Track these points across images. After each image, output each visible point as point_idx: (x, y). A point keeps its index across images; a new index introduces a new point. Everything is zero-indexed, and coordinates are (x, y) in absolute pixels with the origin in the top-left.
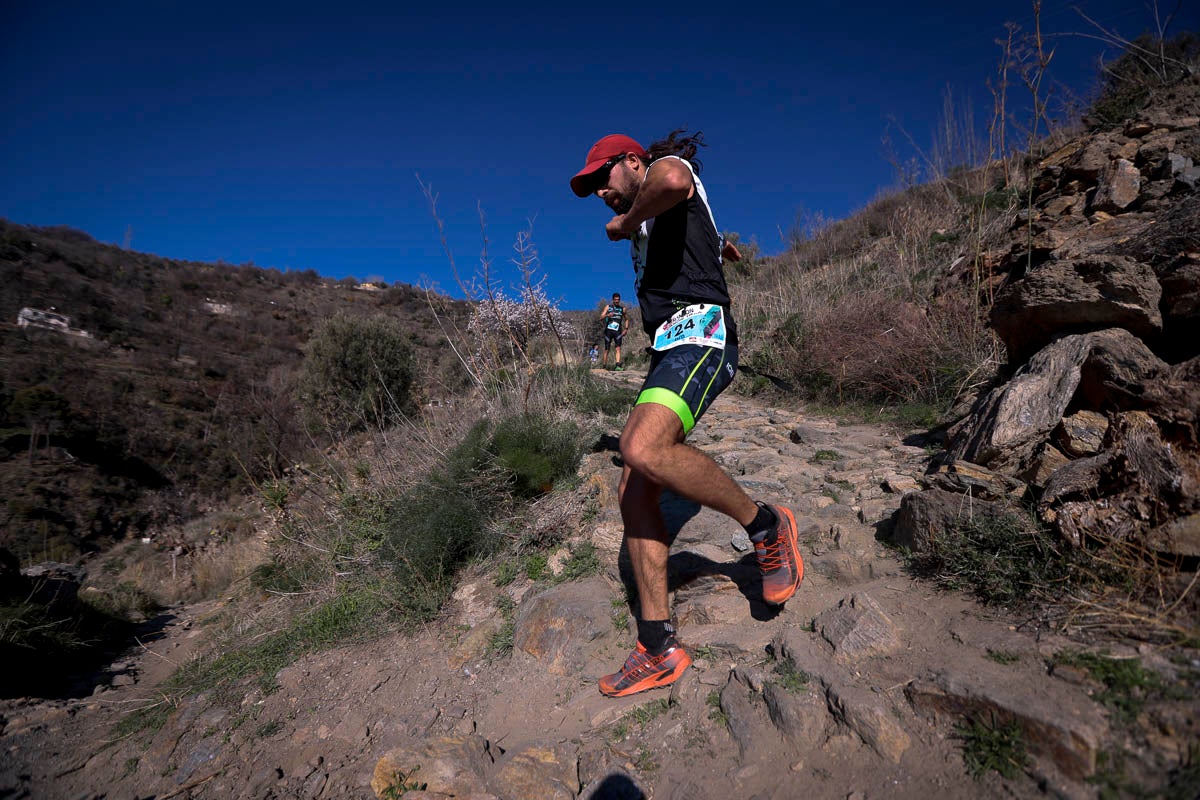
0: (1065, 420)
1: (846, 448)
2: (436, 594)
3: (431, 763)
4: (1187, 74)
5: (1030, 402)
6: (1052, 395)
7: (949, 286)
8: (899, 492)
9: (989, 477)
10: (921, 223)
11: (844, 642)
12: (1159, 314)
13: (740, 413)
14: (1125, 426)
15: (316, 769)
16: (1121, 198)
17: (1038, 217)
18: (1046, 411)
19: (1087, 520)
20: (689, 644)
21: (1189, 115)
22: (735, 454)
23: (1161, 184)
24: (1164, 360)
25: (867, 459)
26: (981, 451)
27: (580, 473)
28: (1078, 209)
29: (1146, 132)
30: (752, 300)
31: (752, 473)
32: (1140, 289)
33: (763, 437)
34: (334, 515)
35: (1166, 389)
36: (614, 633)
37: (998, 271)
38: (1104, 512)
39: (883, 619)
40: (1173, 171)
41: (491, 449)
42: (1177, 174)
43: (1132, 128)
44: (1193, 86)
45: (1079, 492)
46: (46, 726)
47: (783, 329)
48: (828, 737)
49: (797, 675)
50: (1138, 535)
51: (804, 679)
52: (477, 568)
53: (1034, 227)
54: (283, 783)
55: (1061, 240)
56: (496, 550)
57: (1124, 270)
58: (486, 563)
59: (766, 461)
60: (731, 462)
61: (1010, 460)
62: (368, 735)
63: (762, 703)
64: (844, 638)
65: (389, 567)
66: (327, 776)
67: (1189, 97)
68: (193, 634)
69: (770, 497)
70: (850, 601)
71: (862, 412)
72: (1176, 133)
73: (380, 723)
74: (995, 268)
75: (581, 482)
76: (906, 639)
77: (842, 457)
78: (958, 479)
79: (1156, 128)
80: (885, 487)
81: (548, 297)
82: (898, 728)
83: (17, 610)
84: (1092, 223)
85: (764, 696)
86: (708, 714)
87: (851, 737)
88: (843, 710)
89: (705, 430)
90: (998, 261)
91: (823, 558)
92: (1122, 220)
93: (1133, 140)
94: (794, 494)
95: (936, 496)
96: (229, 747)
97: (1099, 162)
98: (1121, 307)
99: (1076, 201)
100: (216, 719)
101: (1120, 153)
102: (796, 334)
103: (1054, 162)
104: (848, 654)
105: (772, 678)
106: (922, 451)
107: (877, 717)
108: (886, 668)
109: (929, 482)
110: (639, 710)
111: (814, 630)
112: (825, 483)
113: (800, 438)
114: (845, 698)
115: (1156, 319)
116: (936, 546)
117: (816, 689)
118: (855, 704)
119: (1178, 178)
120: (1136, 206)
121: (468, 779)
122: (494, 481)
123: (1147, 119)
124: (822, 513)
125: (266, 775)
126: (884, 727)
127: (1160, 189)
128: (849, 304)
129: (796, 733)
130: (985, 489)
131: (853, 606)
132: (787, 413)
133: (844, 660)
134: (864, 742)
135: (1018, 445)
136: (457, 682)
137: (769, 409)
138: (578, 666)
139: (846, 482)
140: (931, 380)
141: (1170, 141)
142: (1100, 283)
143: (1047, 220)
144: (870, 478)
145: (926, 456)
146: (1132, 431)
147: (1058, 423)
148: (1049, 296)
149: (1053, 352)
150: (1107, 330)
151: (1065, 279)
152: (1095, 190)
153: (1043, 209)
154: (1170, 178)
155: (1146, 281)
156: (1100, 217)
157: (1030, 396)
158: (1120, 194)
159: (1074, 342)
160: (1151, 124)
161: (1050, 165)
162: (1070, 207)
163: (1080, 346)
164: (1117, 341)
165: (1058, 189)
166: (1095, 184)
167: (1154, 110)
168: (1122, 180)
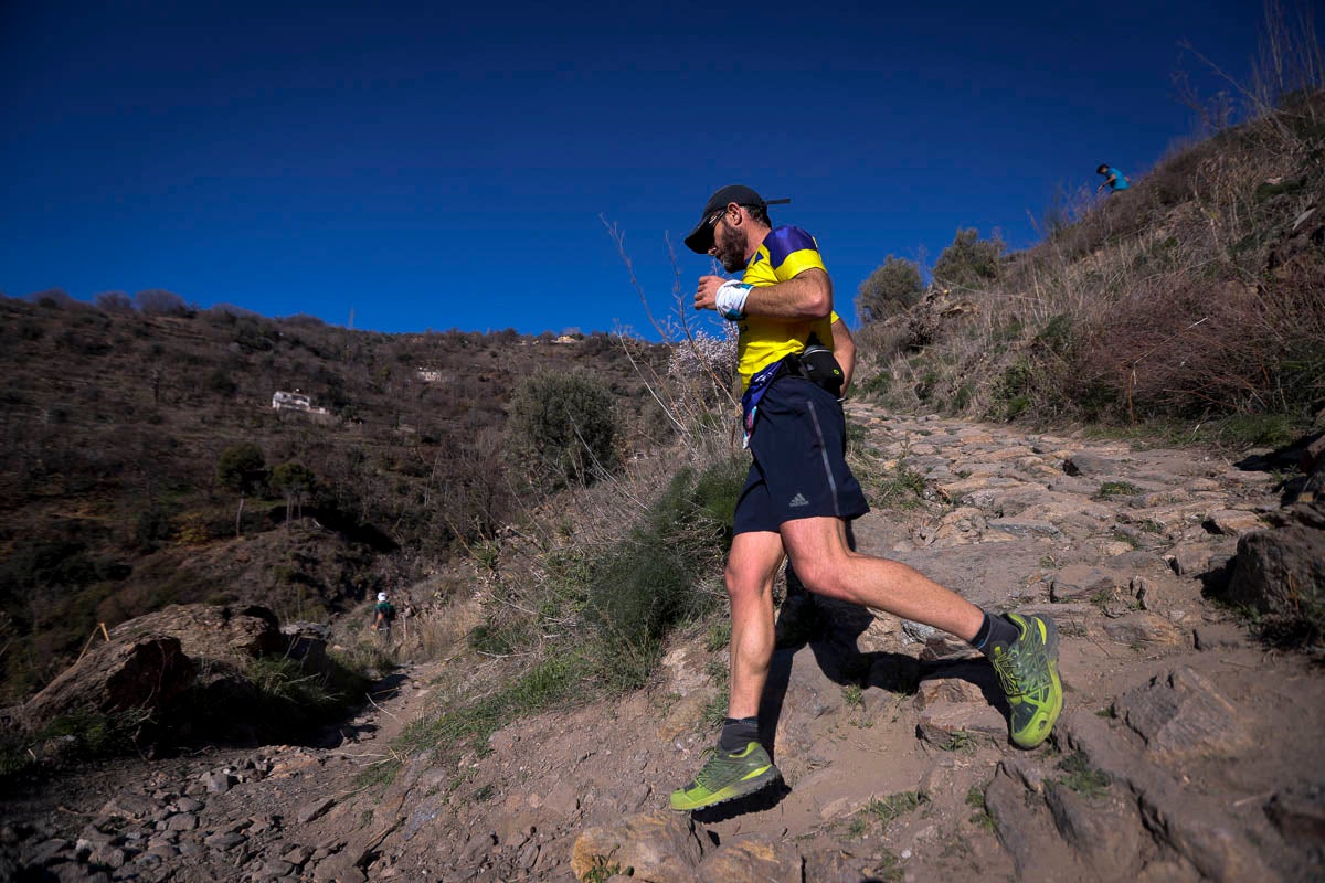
1: (1145, 478)
2: (643, 659)
3: (633, 846)
7: (1293, 251)
8: (1232, 532)
10: (1238, 175)
11: (1160, 734)
13: (992, 444)
15: (528, 839)
20: (940, 725)
22: (988, 492)
25: (1179, 492)
30: (1000, 306)
31: (1014, 514)
33: (1025, 470)
34: (540, 575)
36: (845, 708)
39: (1221, 704)
41: (696, 500)
46: (302, 773)
47: (1044, 336)
48: (1145, 863)
49: (1092, 774)
51: (1103, 780)
52: (687, 631)
54: (498, 850)
56: (707, 612)
58: (696, 625)
59: (1031, 499)
60: (985, 503)
62: (578, 808)
63: (1044, 808)
64: (1159, 728)
65: (594, 631)
66: (539, 848)
68: (422, 693)
69: (1037, 544)
70: (1166, 678)
71: (1167, 431)
73: (590, 797)
76: (1259, 734)
77: (1140, 490)
80: (1210, 526)
82: (1259, 862)
83: (280, 665)
85: (1045, 798)
86: (969, 817)
87: (1180, 867)
88: (1165, 827)
89: (948, 465)
91: (1124, 621)
94: (1073, 539)
95: (1296, 535)
96: (448, 808)
100: (436, 778)
102: (1062, 340)
104: (1169, 751)
105: (1055, 775)
106: (1266, 476)
107: (1222, 842)
108: (1232, 774)
109: (1283, 516)
110: (880, 803)
111: (1113, 716)
112: (1117, 525)
113: (1077, 469)
114: (1168, 811)
116: (1303, 606)
117: (1122, 795)
118: (1185, 821)
121: (675, 866)
122: (701, 534)
124: (1116, 563)
125: (480, 840)
126: (1234, 858)
128: (1137, 295)
129: (1095, 851)
131: (1172, 685)
132: (1058, 440)
133: (1163, 759)
134: (1203, 875)
136: (669, 757)
137: (1032, 437)
138: (804, 746)
139: (1150, 522)
140: (1273, 381)
144: (1186, 515)
145: (1276, 484)
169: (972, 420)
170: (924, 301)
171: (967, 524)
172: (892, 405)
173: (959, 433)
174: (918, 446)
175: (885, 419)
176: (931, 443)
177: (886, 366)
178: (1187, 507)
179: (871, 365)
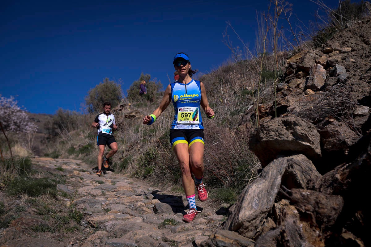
0: (276, 204)
4: (347, 27)
5: (258, 194)
6: (269, 191)
7: (246, 120)
9: (232, 241)
12: (319, 148)
13: (132, 192)
14: (285, 214)
16: (318, 84)
17: (286, 88)
18: (265, 200)
21: (347, 46)
22: (114, 222)
23: (332, 79)
24: (320, 173)
26: (234, 224)
28: (302, 86)
29: (330, 51)
31: (121, 236)
32: (310, 135)
35: (301, 194)
37: (267, 114)
40: (338, 73)
42: (338, 75)
43: (325, 49)
44: (349, 33)
53: (283, 93)
55: (293, 102)
57: (301, 125)
59: (130, 228)
60: (111, 228)
61: (250, 228)
67: (347, 37)
72: (342, 54)
74: (266, 113)
78: (217, 243)
79: (334, 51)
80: (194, 243)
84: (306, 94)
90: (267, 109)
92: (317, 95)
93: (326, 54)
97: (311, 64)
98: (302, 144)
99: (301, 82)
101: (320, 60)
103: (293, 60)
113: (157, 210)
115: (318, 151)
119: (339, 77)
120: (323, 88)
123: (331, 46)
127: (332, 82)
135: (252, 220)
139: (174, 241)
141: (340, 57)
142: (292, 131)
143: (289, 90)
144: (188, 238)
145: (222, 222)
146: (288, 216)
147: (272, 206)
148: (272, 136)
149: (272, 166)
150: (298, 155)
151: (278, 128)
152: (308, 78)
153: (288, 84)
154: (336, 76)
155: (311, 131)
156: (309, 92)
157: (259, 191)
158: (318, 81)
159: (280, 162)
160: (332, 48)
161: (291, 61)
162: (299, 84)
163: (282, 164)
164: (301, 161)
165: (294, 74)
166: (309, 74)
167: (333, 42)
168: (318, 74)
169: (127, 176)
170: (118, 107)
171: (98, 241)
172: (91, 162)
173: (118, 184)
174: (94, 190)
175: (84, 171)
176: (102, 189)
177: (92, 140)
178: (189, 233)
179: (86, 138)
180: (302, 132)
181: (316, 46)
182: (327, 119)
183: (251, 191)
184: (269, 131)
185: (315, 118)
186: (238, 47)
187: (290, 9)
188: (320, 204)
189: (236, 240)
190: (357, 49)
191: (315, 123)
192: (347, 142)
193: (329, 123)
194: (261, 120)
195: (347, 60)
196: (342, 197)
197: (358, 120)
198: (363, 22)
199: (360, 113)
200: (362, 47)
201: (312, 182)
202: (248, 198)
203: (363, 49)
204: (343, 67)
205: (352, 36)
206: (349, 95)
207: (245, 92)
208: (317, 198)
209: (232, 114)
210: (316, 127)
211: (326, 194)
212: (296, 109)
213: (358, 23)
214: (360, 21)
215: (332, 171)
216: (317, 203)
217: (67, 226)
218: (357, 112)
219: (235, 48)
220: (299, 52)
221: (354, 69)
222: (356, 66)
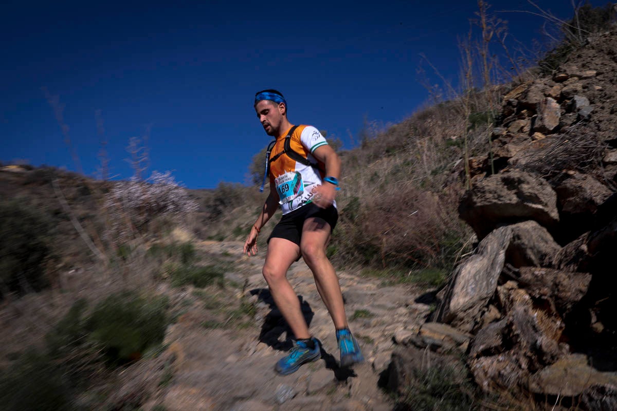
0: (499, 288)
4: (588, 43)
5: (474, 276)
6: (488, 272)
7: (453, 179)
9: (442, 337)
12: (556, 210)
16: (550, 124)
17: (505, 133)
18: (485, 283)
19: (491, 371)
21: (590, 69)
23: (570, 116)
26: (445, 316)
27: (166, 341)
28: (527, 129)
29: (565, 79)
32: (541, 195)
35: (533, 274)
37: (481, 170)
38: (502, 364)
40: (578, 106)
42: (579, 110)
43: (557, 76)
44: (591, 50)
45: (490, 348)
47: (347, 210)
50: (524, 380)
53: (501, 141)
55: (516, 152)
57: (528, 183)
61: (466, 320)
67: (590, 57)
72: (581, 81)
74: (479, 168)
75: (165, 348)
78: (423, 339)
79: (571, 77)
80: (394, 339)
81: (176, 181)
84: (533, 140)
90: (480, 163)
92: (549, 140)
93: (559, 83)
95: (409, 353)
97: (538, 98)
98: (531, 207)
99: (525, 123)
101: (551, 92)
102: (355, 213)
103: (512, 96)
106: (427, 307)
115: (555, 214)
119: (580, 112)
120: (558, 130)
123: (565, 71)
127: (570, 119)
130: (439, 346)
132: (347, 276)
135: (468, 309)
140: (441, 250)
141: (579, 86)
142: (516, 191)
143: (510, 136)
144: (385, 333)
145: (428, 313)
146: (517, 304)
147: (494, 291)
148: (488, 199)
149: (491, 239)
150: (526, 222)
151: (496, 188)
152: (536, 117)
153: (508, 127)
154: (575, 112)
155: (544, 190)
156: (538, 136)
157: (475, 271)
158: (549, 121)
159: (502, 233)
160: (567, 74)
161: (510, 98)
162: (522, 128)
163: (505, 235)
164: (530, 230)
165: (515, 114)
166: (536, 113)
167: (570, 65)
168: (550, 111)
180: (530, 191)
181: (545, 73)
182: (564, 171)
183: (464, 272)
184: (484, 192)
185: (547, 171)
186: (436, 86)
187: (504, 28)
188: (559, 287)
189: (448, 336)
190: (605, 72)
191: (547, 179)
192: (595, 201)
193: (568, 176)
194: (473, 178)
195: (590, 88)
196: (591, 275)
197: (611, 169)
198: (611, 33)
199: (613, 159)
200: (611, 68)
201: (547, 258)
202: (461, 281)
203: (613, 70)
204: (585, 98)
205: (596, 55)
206: (595, 136)
207: (449, 143)
208: (556, 278)
209: (434, 173)
210: (550, 183)
211: (568, 272)
212: (519, 161)
213: (605, 35)
214: (607, 33)
215: (575, 241)
216: (556, 285)
217: (239, 322)
218: (608, 159)
219: (432, 87)
220: (521, 84)
221: (602, 99)
222: (603, 95)
